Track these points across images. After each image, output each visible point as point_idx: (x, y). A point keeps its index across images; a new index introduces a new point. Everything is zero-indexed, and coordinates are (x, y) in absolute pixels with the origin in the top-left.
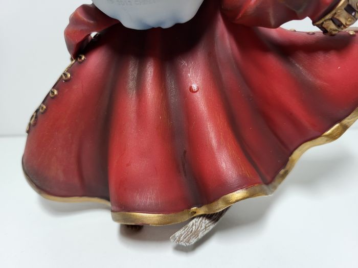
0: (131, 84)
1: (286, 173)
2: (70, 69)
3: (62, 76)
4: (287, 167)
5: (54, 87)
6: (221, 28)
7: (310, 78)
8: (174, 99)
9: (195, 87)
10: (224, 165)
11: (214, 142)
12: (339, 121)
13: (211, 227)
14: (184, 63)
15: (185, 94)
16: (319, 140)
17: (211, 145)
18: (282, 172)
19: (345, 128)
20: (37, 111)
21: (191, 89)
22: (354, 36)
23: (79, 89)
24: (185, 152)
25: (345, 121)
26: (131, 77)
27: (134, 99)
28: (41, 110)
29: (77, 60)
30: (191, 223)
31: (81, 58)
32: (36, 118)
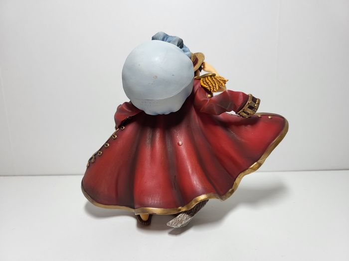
0: (148, 141)
1: (233, 191)
2: (116, 133)
3: (111, 136)
4: (233, 188)
5: (107, 142)
6: (194, 114)
7: (239, 139)
8: (170, 149)
9: (180, 143)
10: (195, 182)
11: (190, 171)
12: (256, 161)
13: (189, 219)
14: (175, 131)
15: (176, 147)
16: (247, 171)
17: (188, 173)
18: (230, 190)
19: (260, 165)
20: (95, 155)
21: (178, 144)
22: (261, 117)
23: (120, 143)
24: (175, 177)
25: (259, 161)
26: (148, 138)
27: (149, 149)
28: (99, 154)
29: (120, 128)
30: (178, 216)
31: (122, 128)
32: (95, 158)
